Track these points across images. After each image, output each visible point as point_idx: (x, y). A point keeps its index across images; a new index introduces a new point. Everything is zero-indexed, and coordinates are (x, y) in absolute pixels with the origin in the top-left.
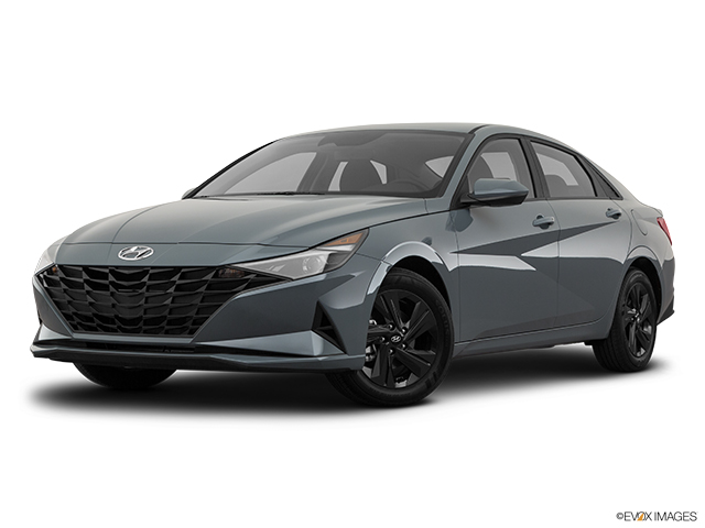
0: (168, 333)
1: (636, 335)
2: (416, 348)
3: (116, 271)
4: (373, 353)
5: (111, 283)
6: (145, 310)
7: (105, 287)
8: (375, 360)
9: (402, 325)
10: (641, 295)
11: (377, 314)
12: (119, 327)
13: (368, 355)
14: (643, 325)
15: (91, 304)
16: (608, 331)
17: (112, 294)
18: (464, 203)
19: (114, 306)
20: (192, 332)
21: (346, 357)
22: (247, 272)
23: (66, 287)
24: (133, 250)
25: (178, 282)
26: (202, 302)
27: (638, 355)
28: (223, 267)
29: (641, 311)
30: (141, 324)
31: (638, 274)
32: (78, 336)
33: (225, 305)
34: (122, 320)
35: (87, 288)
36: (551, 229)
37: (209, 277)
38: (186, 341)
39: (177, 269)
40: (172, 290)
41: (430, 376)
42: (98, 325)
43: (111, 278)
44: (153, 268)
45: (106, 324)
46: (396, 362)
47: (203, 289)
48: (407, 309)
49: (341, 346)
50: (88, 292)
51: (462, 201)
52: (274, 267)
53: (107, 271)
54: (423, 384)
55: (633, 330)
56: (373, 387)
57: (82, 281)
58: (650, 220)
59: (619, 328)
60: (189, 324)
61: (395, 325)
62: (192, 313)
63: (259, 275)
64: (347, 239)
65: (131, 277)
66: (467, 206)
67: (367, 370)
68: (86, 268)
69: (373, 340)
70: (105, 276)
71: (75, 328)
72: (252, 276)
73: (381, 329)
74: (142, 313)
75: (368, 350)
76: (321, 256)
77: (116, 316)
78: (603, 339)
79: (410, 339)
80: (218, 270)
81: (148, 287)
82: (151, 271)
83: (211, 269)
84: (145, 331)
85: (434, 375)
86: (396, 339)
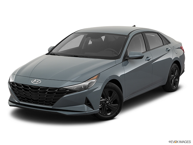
0: (45, 105)
1: (174, 82)
2: (113, 104)
3: (30, 86)
4: (101, 106)
5: (30, 89)
7: (28, 91)
8: (102, 108)
9: (109, 98)
10: (175, 70)
11: (103, 96)
12: (32, 101)
13: (100, 107)
14: (175, 79)
15: (24, 94)
16: (166, 82)
17: (30, 93)
19: (31, 96)
20: (52, 105)
21: (94, 111)
22: (67, 89)
23: (17, 89)
24: (35, 80)
25: (48, 91)
26: (54, 97)
27: (174, 87)
29: (175, 75)
30: (38, 101)
31: (175, 65)
32: (21, 102)
33: (61, 98)
34: (33, 100)
35: (23, 90)
36: (150, 60)
37: (56, 91)
38: (51, 107)
39: (48, 88)
40: (46, 93)
41: (117, 111)
42: (26, 100)
43: (30, 88)
45: (29, 100)
46: (107, 107)
47: (55, 94)
48: (111, 93)
49: (93, 108)
50: (23, 91)
51: (126, 58)
52: (74, 88)
53: (28, 86)
54: (115, 113)
55: (173, 81)
56: (102, 116)
57: (22, 88)
58: (179, 48)
59: (169, 81)
60: (51, 103)
61: (108, 98)
62: (52, 100)
63: (70, 90)
64: (94, 78)
65: (35, 88)
66: (127, 60)
68: (22, 85)
69: (101, 103)
70: (28, 87)
71: (20, 100)
72: (68, 91)
73: (103, 100)
74: (38, 98)
75: (100, 105)
76: (87, 84)
77: (31, 99)
78: (164, 85)
79: (112, 101)
80: (59, 89)
81: (40, 92)
82: (40, 88)
83: (57, 88)
84: (39, 103)
85: (118, 111)
86: (108, 102)
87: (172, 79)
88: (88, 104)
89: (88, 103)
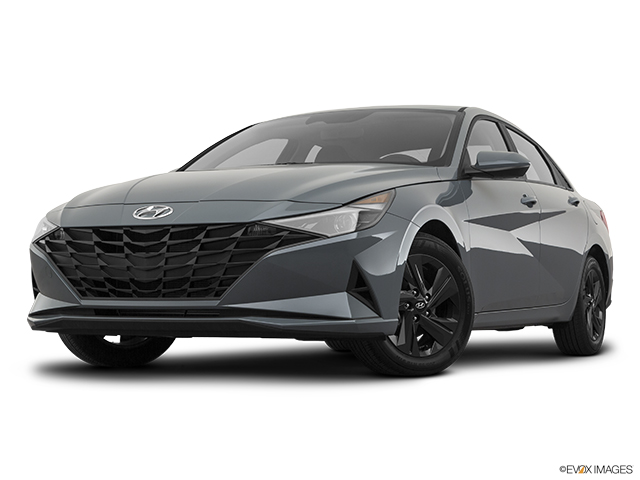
1: (592, 320)
2: (438, 315)
3: (132, 231)
5: (126, 244)
6: (165, 272)
7: (120, 250)
8: (400, 327)
10: (594, 281)
12: (134, 291)
14: (596, 310)
15: (102, 267)
16: (572, 314)
17: (127, 256)
18: (467, 174)
19: (129, 268)
20: (218, 295)
21: (381, 320)
22: (280, 229)
23: (74, 251)
25: (203, 241)
26: (230, 261)
27: (594, 338)
28: (254, 223)
29: (595, 297)
30: (160, 287)
32: (86, 303)
33: (256, 264)
34: (139, 284)
35: (98, 250)
37: (238, 234)
38: (214, 303)
39: (201, 227)
40: (196, 249)
41: (454, 345)
42: (110, 290)
43: (126, 239)
44: (174, 226)
45: (119, 288)
47: (231, 247)
49: (375, 308)
50: (99, 255)
52: (307, 224)
53: (121, 231)
54: (445, 354)
55: (589, 315)
56: (401, 356)
57: (92, 243)
60: (215, 286)
62: (219, 274)
63: (292, 231)
65: (149, 237)
66: (469, 177)
68: (97, 230)
70: (119, 237)
71: (83, 294)
72: (285, 233)
74: (161, 275)
76: (353, 213)
77: (132, 280)
78: (567, 322)
79: (432, 306)
80: (247, 226)
81: (168, 247)
82: (172, 230)
83: (239, 225)
84: (164, 296)
87: (588, 308)
88: (360, 293)
89: (360, 286)
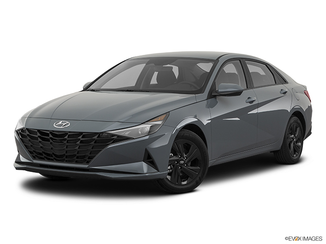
0: (77, 162)
1: (293, 147)
2: (191, 166)
3: (52, 133)
4: (171, 169)
5: (51, 138)
6: (66, 151)
7: (48, 140)
8: (172, 171)
9: (185, 156)
10: (296, 128)
11: (174, 151)
12: (54, 158)
13: (169, 170)
14: (297, 142)
15: (41, 147)
16: (280, 146)
17: (51, 143)
18: (214, 95)
19: (52, 148)
20: (88, 162)
21: (159, 173)
22: (113, 135)
23: (30, 139)
24: (60, 123)
25: (82, 139)
26: (92, 149)
27: (295, 156)
28: (102, 133)
29: (296, 136)
30: (65, 157)
31: (295, 118)
32: (35, 161)
33: (103, 150)
34: (56, 156)
35: (39, 139)
36: (254, 103)
37: (95, 137)
38: (86, 166)
39: (81, 133)
40: (78, 143)
41: (198, 179)
42: (45, 157)
43: (51, 136)
44: (70, 132)
45: (48, 157)
46: (182, 172)
47: (93, 143)
48: (187, 148)
49: (156, 168)
50: (40, 142)
51: (213, 94)
52: (125, 132)
53: (49, 132)
54: (194, 183)
55: (292, 145)
56: (172, 185)
57: (37, 136)
58: (301, 92)
59: (286, 144)
60: (86, 158)
61: (182, 156)
62: (88, 154)
63: (118, 136)
64: (159, 118)
65: (59, 136)
66: (215, 96)
67: (169, 177)
68: (39, 131)
69: (171, 163)
70: (48, 135)
71: (34, 158)
72: (115, 137)
73: (175, 158)
74: (65, 153)
75: (169, 168)
76: (147, 127)
77: (53, 154)
79: (188, 162)
80: (100, 134)
81: (68, 141)
82: (69, 134)
83: (96, 133)
84: (66, 161)
85: (200, 178)
86: (182, 162)
87: (291, 142)
88: (149, 162)
89: (149, 159)
